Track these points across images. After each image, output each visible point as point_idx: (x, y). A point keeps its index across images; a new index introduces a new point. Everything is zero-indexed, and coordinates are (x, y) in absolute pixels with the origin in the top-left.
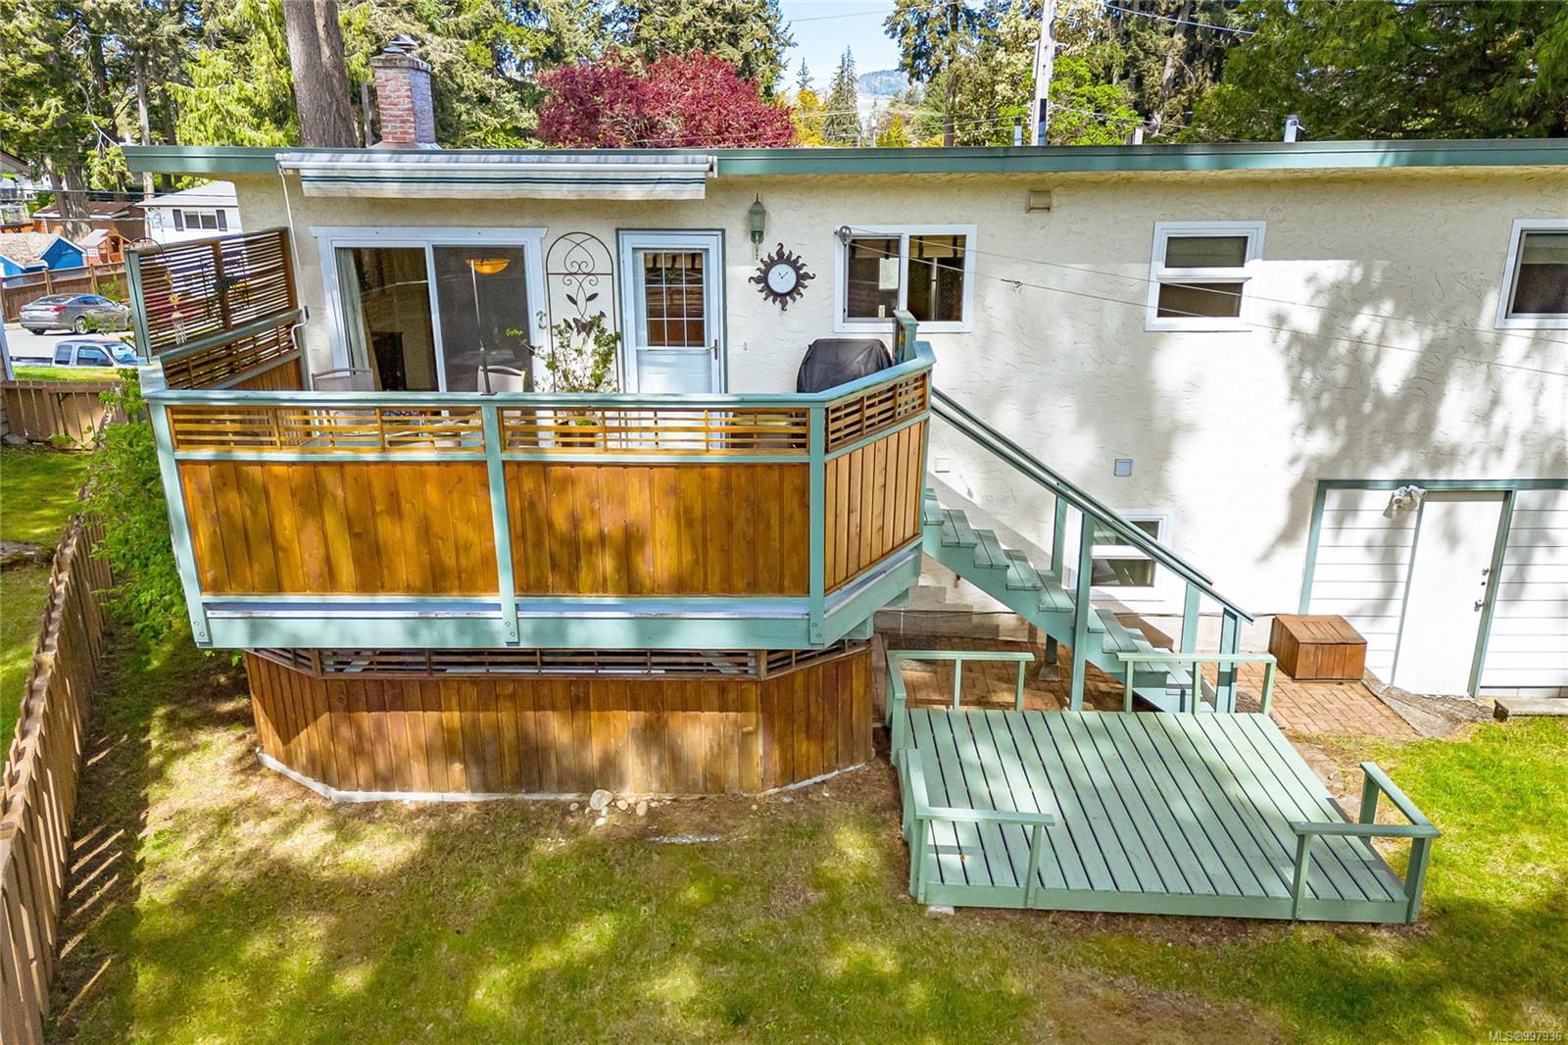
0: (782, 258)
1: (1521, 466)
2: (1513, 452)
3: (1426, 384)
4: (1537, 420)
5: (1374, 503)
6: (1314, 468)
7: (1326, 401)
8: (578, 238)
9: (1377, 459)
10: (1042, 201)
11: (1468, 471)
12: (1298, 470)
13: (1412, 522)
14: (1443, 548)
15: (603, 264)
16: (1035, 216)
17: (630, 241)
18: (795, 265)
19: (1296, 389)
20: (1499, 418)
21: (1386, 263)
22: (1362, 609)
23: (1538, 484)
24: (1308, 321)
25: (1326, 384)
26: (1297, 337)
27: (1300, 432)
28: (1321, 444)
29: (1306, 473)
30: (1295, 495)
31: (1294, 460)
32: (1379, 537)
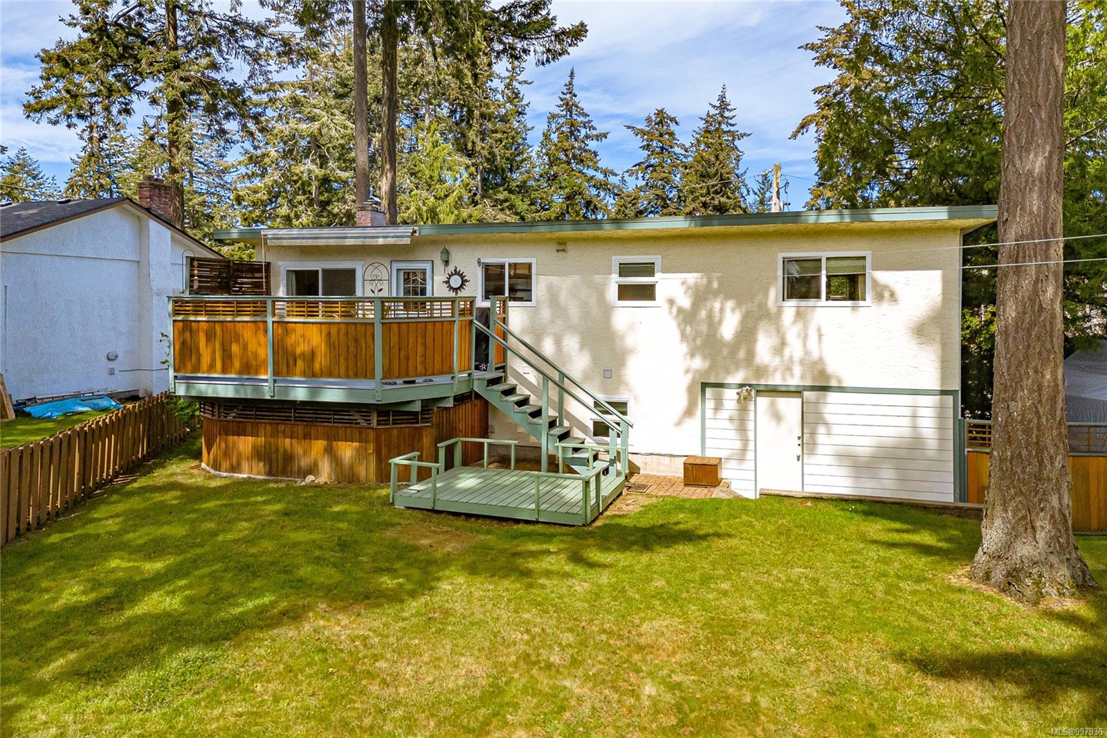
0: (456, 273)
1: (803, 377)
2: (797, 370)
3: (746, 335)
4: (807, 353)
5: (730, 395)
6: (698, 376)
7: (699, 342)
8: (376, 265)
9: (728, 372)
10: (562, 247)
11: (776, 380)
12: (690, 377)
13: (752, 407)
14: (773, 423)
15: (386, 276)
16: (560, 254)
17: (396, 266)
18: (462, 276)
19: (684, 336)
20: (787, 352)
21: (719, 274)
22: (733, 455)
23: (813, 388)
24: (685, 302)
25: (698, 334)
26: (680, 310)
27: (688, 357)
28: (698, 363)
29: (693, 379)
30: (690, 389)
31: (687, 372)
32: (735, 414)
